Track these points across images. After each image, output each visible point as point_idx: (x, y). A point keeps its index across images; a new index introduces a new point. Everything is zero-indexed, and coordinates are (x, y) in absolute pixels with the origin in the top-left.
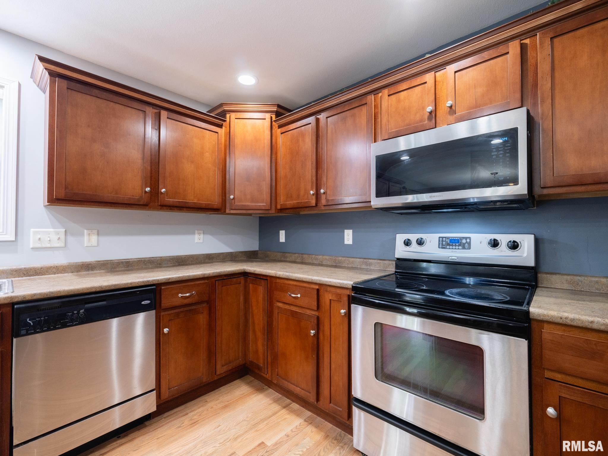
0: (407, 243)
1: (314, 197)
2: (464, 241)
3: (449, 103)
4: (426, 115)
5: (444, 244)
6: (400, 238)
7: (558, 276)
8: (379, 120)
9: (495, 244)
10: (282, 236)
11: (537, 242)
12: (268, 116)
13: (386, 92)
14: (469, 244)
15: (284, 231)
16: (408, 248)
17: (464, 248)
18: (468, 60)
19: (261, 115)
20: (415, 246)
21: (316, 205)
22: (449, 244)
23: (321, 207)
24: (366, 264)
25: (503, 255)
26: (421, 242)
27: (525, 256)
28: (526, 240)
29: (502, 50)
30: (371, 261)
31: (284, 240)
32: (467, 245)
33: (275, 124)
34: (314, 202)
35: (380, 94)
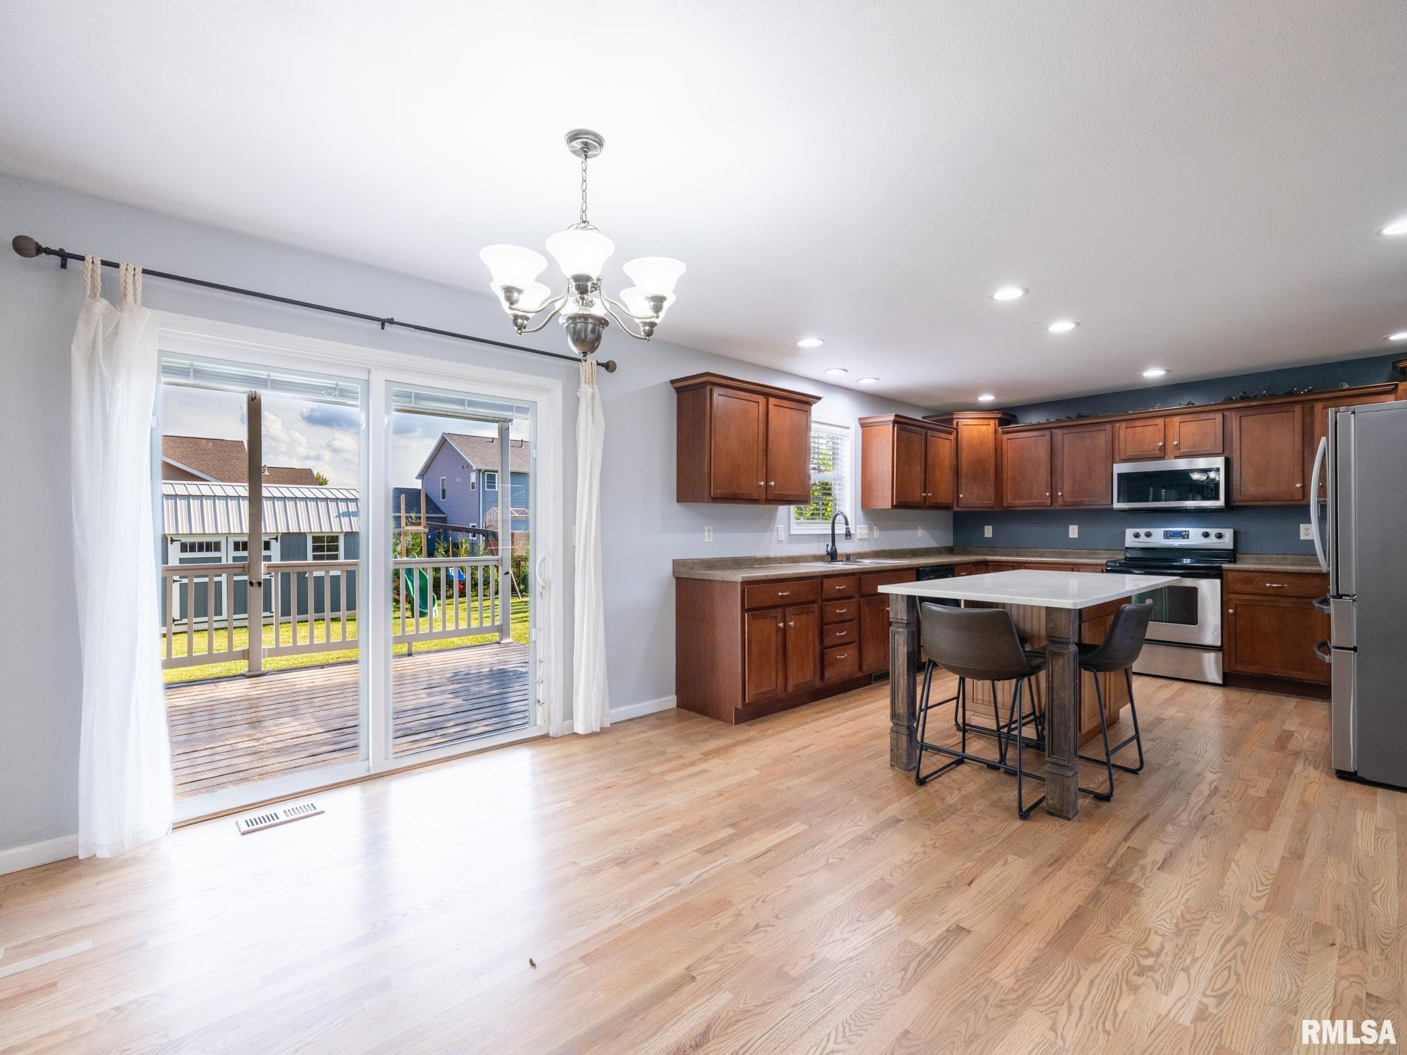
0: (1137, 536)
1: (1049, 499)
2: (1184, 533)
3: (1175, 443)
4: (1157, 448)
5: (1167, 535)
6: (1129, 532)
7: (1248, 556)
8: (1117, 443)
9: (1206, 535)
10: (988, 532)
11: (1236, 534)
12: (992, 422)
13: (1124, 424)
14: (1188, 535)
15: (990, 527)
16: (1137, 540)
17: (1184, 538)
18: (1189, 416)
19: (986, 422)
20: (1143, 538)
21: (1051, 505)
22: (1172, 536)
23: (1057, 506)
24: (1094, 554)
25: (1212, 542)
26: (1148, 535)
27: (1227, 542)
28: (1228, 534)
29: (1211, 416)
30: (1098, 551)
31: (991, 535)
32: (1185, 536)
33: (1000, 429)
34: (1049, 502)
35: (1118, 425)
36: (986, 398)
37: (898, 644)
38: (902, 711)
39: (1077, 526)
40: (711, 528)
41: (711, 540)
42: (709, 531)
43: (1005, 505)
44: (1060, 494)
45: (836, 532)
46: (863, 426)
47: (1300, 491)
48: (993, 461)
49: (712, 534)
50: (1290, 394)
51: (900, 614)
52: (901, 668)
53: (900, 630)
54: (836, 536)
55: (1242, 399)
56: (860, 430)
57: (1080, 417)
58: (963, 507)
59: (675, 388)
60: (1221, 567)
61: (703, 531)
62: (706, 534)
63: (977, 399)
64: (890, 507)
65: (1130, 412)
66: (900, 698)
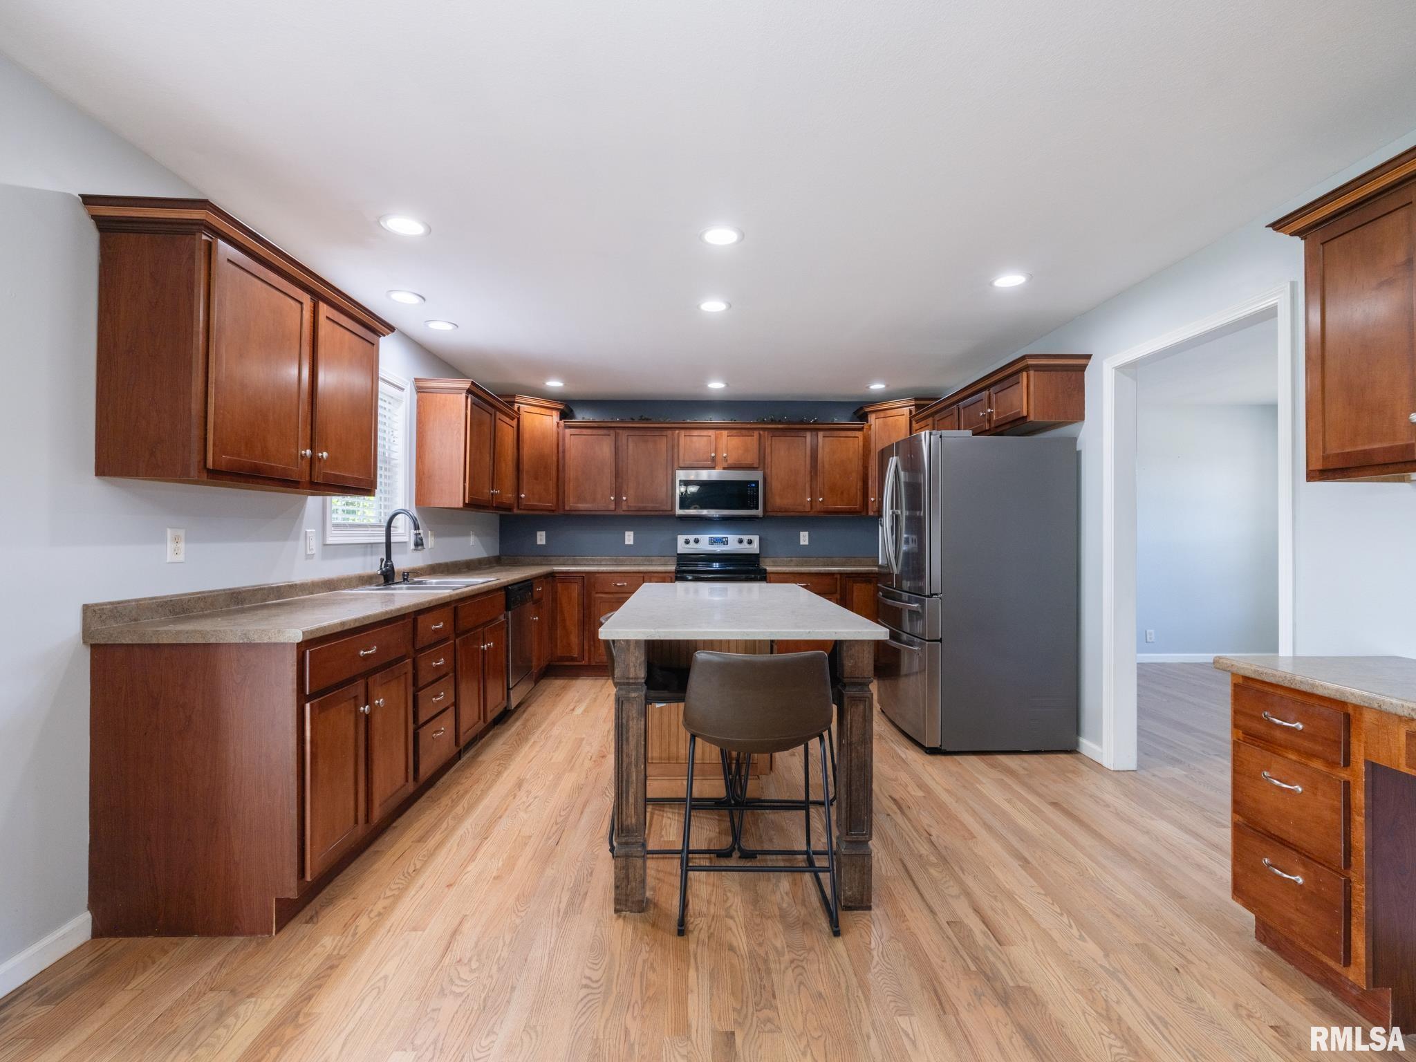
0: (687, 542)
1: (614, 503)
2: (724, 540)
3: (725, 455)
4: (709, 458)
5: (713, 541)
6: (681, 539)
7: (768, 559)
8: (677, 450)
9: (741, 541)
10: (541, 538)
11: (760, 539)
12: (555, 413)
13: (683, 433)
14: (727, 541)
15: (544, 533)
16: (687, 546)
17: (723, 544)
18: (735, 431)
19: (548, 412)
20: (692, 544)
21: (615, 510)
22: (715, 542)
23: (620, 512)
24: (648, 561)
25: (745, 548)
26: (697, 541)
27: (755, 548)
28: (756, 539)
29: (751, 432)
30: (653, 558)
31: (544, 542)
32: (725, 542)
33: (562, 423)
34: (612, 507)
35: (677, 432)
36: (555, 384)
37: (628, 717)
38: (633, 821)
39: (632, 532)
40: (181, 533)
41: (181, 558)
42: (176, 540)
43: (567, 508)
44: (624, 498)
45: (393, 539)
46: (420, 390)
47: (809, 505)
48: (555, 458)
49: (182, 545)
50: (802, 422)
51: (632, 670)
52: (634, 753)
53: (633, 695)
54: (392, 545)
55: (773, 422)
56: (415, 397)
57: (642, 419)
58: (524, 509)
59: (93, 217)
60: (766, 570)
61: (163, 540)
62: (170, 545)
63: (544, 384)
64: (461, 505)
65: (688, 421)
66: (631, 800)
